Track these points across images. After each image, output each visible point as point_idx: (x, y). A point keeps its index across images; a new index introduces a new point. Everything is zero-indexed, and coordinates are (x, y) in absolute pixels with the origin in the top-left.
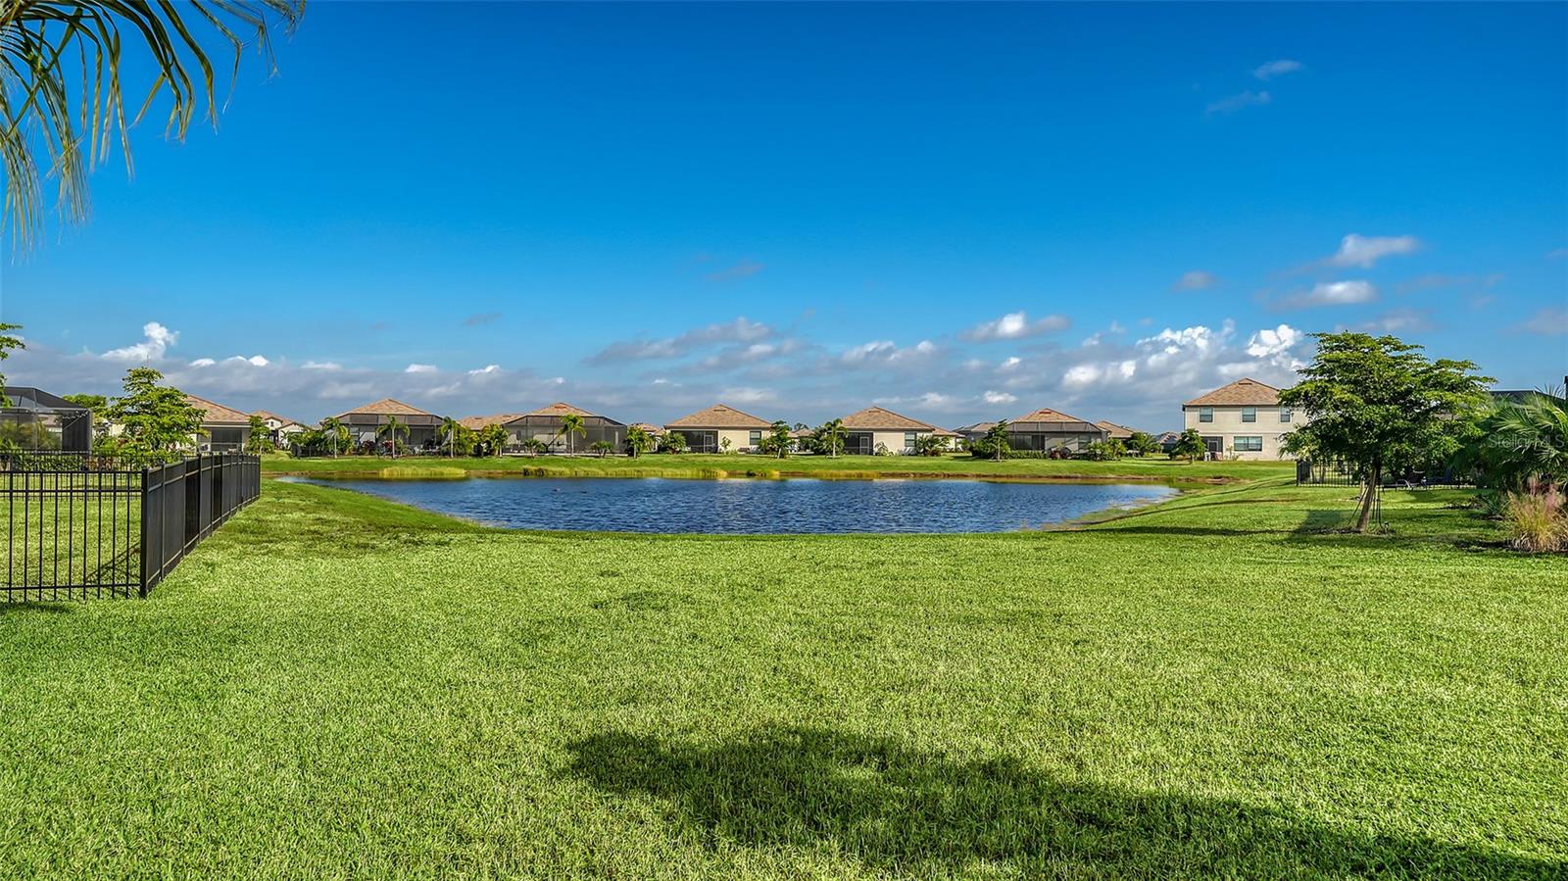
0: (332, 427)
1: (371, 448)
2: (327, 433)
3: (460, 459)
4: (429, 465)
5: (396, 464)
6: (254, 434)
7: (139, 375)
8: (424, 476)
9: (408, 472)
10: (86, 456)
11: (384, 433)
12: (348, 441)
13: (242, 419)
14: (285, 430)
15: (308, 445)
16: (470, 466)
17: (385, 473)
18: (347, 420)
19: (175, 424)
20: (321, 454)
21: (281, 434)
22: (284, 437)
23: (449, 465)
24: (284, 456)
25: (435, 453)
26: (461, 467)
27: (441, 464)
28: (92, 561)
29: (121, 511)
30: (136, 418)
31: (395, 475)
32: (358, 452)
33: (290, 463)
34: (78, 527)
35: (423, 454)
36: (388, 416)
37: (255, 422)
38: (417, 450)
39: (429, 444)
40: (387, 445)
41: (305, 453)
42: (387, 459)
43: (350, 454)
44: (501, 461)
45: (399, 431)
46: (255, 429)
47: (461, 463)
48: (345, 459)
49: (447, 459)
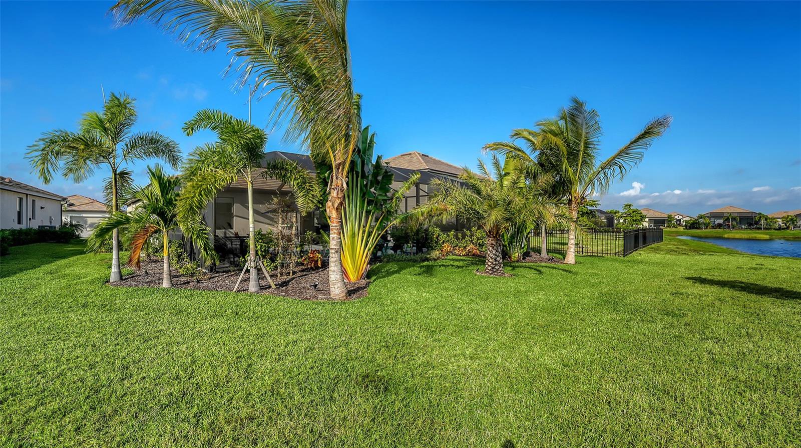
0: (701, 218)
1: (720, 226)
2: (699, 220)
3: (767, 231)
4: (749, 233)
5: (732, 233)
6: (669, 221)
7: (627, 206)
8: (746, 238)
9: (737, 236)
10: (613, 229)
11: (726, 220)
12: (709, 223)
13: (665, 215)
14: (684, 219)
15: (691, 224)
16: (773, 234)
17: (726, 236)
18: (709, 215)
19: (637, 219)
20: (697, 228)
21: (682, 221)
22: (683, 222)
23: (761, 233)
24: (681, 229)
25: (753, 228)
26: (767, 235)
27: (756, 233)
28: (614, 251)
29: (620, 243)
30: (626, 218)
31: (731, 237)
32: (713, 227)
33: (683, 232)
34: (612, 245)
35: (746, 229)
36: (728, 213)
37: (670, 217)
38: (743, 226)
39: (750, 224)
40: (728, 225)
41: (690, 228)
42: (727, 230)
43: (710, 228)
44: (792, 232)
45: (734, 219)
46: (669, 219)
47: (767, 233)
48: (708, 230)
49: (760, 231)
